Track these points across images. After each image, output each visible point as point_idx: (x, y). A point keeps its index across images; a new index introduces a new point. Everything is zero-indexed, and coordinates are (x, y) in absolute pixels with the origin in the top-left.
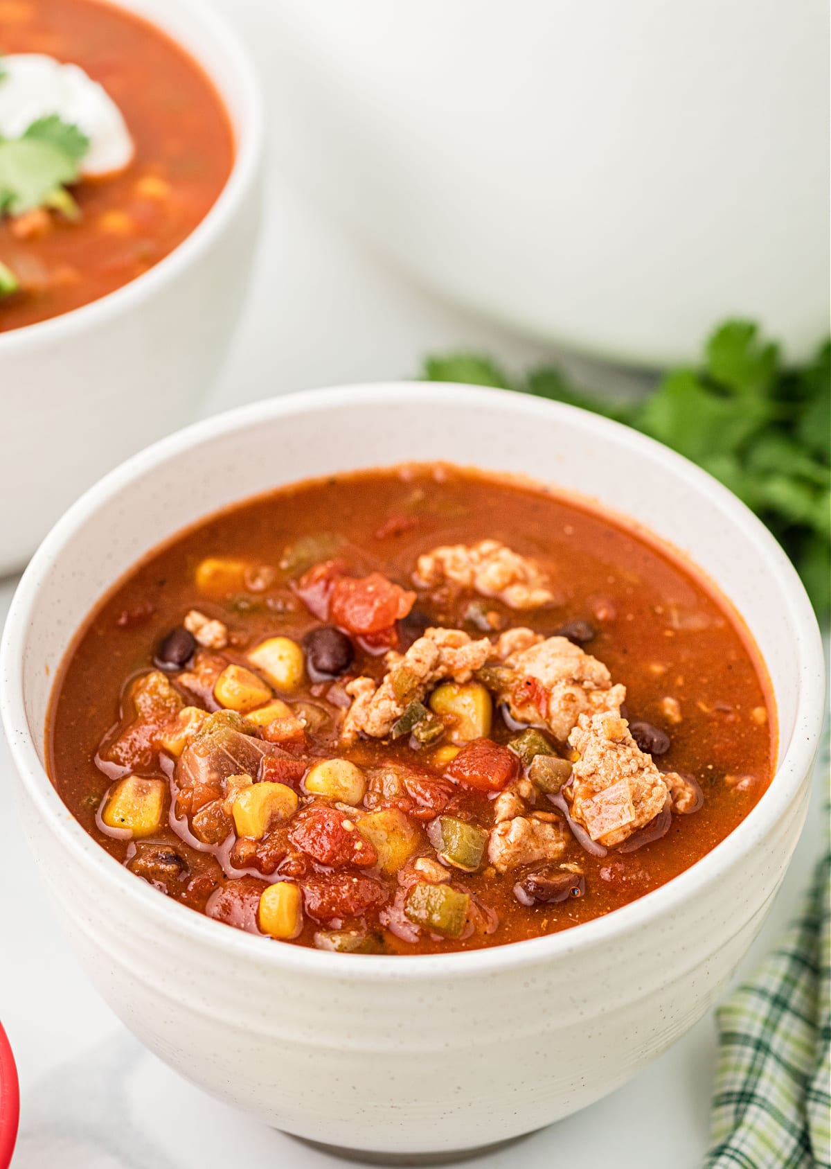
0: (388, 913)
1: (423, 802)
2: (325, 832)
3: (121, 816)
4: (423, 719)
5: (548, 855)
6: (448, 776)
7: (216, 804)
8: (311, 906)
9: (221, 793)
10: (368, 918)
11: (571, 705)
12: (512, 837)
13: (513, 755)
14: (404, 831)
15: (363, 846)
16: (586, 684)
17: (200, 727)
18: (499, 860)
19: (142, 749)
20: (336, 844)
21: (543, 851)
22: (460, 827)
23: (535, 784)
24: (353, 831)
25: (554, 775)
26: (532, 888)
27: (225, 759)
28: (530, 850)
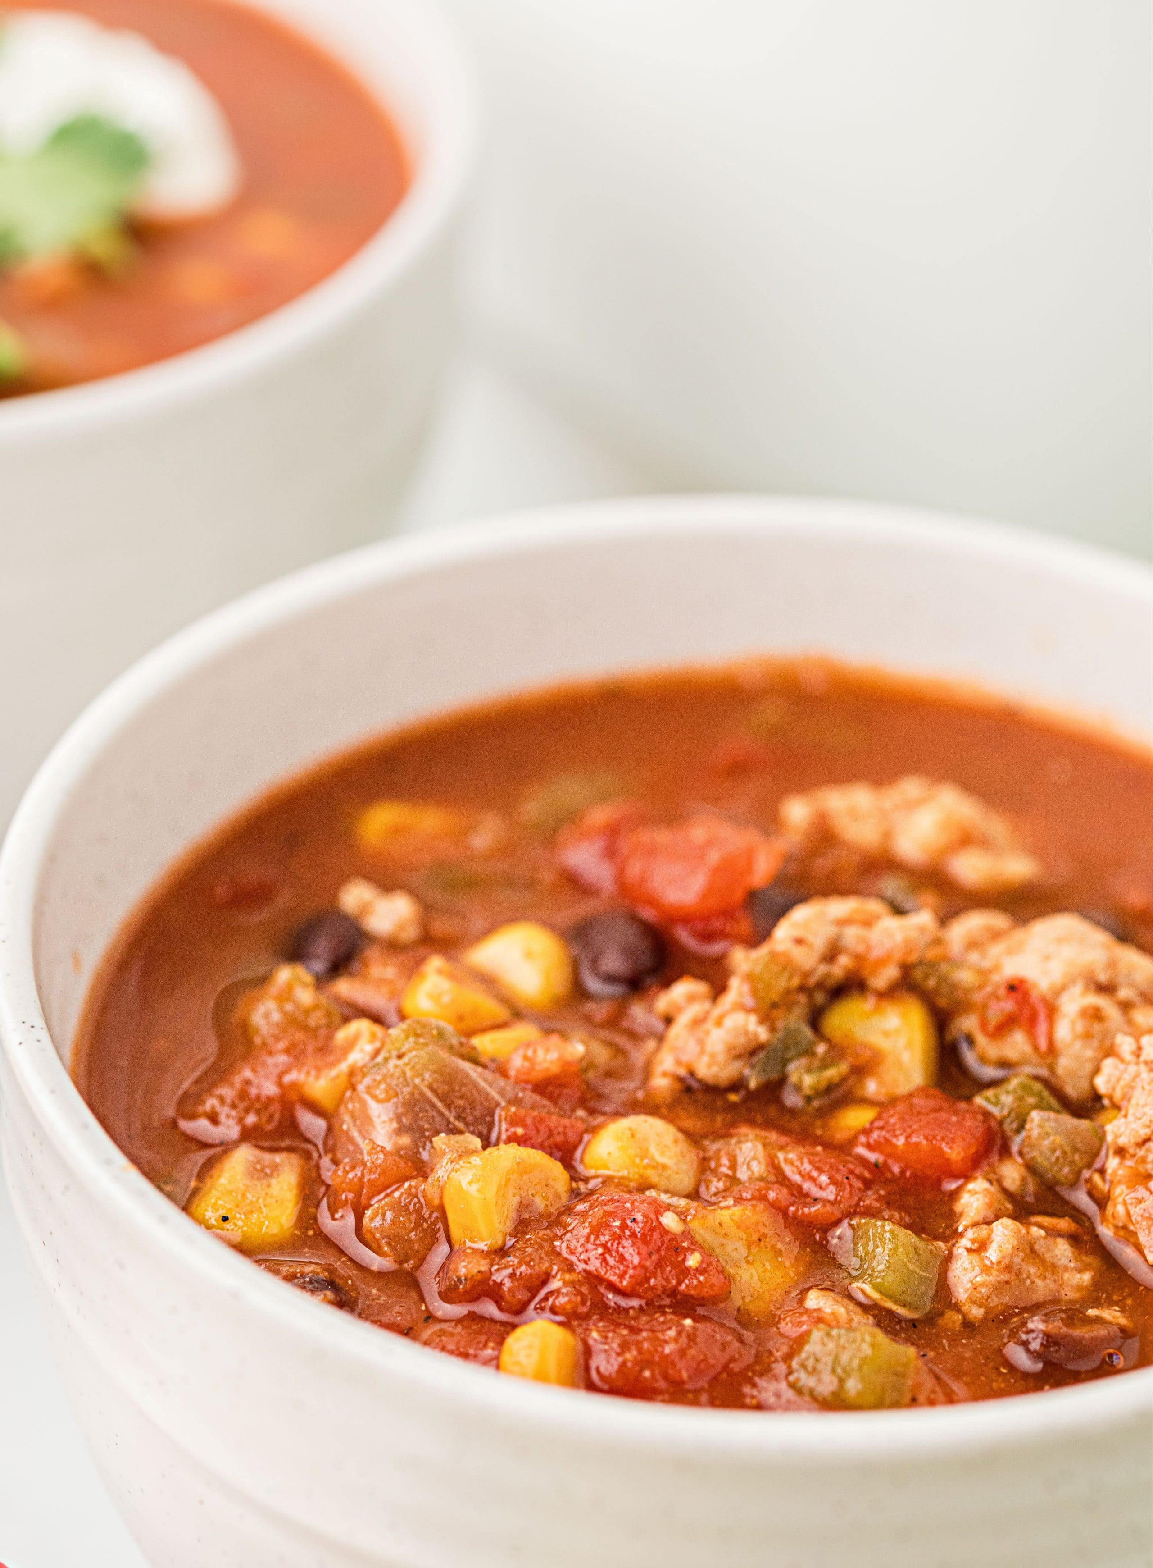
0: (754, 1385)
1: (815, 1192)
2: (628, 1233)
3: (223, 1213)
4: (809, 1052)
5: (1063, 1293)
6: (861, 1150)
7: (410, 1187)
8: (602, 1370)
9: (422, 1170)
10: (715, 1394)
11: (1097, 1027)
12: (993, 1254)
13: (987, 1115)
14: (780, 1245)
15: (702, 1262)
16: (1124, 993)
17: (377, 1053)
18: (969, 1298)
19: (263, 1099)
20: (650, 1255)
21: (1052, 1286)
22: (891, 1231)
23: (1031, 1168)
24: (683, 1233)
25: (1068, 1149)
26: (1035, 1345)
27: (428, 1107)
28: (1028, 1282)
